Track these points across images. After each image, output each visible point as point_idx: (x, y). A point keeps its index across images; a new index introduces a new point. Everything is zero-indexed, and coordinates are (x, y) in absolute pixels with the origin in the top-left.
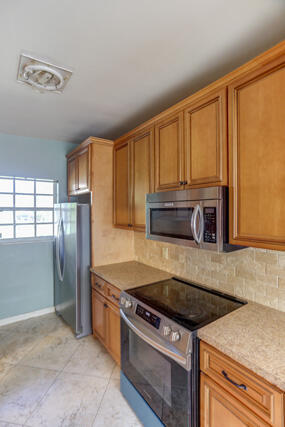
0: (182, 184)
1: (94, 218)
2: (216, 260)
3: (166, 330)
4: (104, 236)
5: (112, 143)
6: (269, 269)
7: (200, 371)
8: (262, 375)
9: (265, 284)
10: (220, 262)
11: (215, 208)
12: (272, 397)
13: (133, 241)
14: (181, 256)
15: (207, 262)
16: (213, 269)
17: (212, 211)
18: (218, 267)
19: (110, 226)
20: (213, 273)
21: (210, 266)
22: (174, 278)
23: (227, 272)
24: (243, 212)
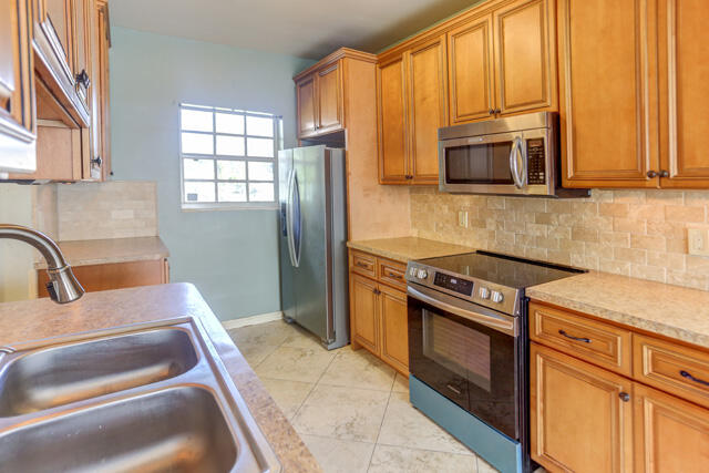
0: (493, 112)
1: (350, 168)
2: (543, 220)
3: (483, 292)
4: (367, 196)
5: (374, 57)
6: (617, 225)
7: (529, 340)
8: (607, 318)
9: (613, 246)
10: (548, 223)
11: (542, 139)
12: (619, 338)
13: (409, 206)
14: (489, 220)
15: (529, 225)
16: (538, 234)
17: (540, 144)
18: (545, 230)
19: (374, 182)
20: (539, 240)
21: (535, 230)
22: (479, 252)
23: (558, 236)
24: (580, 145)
